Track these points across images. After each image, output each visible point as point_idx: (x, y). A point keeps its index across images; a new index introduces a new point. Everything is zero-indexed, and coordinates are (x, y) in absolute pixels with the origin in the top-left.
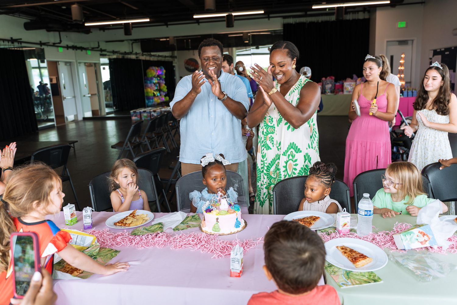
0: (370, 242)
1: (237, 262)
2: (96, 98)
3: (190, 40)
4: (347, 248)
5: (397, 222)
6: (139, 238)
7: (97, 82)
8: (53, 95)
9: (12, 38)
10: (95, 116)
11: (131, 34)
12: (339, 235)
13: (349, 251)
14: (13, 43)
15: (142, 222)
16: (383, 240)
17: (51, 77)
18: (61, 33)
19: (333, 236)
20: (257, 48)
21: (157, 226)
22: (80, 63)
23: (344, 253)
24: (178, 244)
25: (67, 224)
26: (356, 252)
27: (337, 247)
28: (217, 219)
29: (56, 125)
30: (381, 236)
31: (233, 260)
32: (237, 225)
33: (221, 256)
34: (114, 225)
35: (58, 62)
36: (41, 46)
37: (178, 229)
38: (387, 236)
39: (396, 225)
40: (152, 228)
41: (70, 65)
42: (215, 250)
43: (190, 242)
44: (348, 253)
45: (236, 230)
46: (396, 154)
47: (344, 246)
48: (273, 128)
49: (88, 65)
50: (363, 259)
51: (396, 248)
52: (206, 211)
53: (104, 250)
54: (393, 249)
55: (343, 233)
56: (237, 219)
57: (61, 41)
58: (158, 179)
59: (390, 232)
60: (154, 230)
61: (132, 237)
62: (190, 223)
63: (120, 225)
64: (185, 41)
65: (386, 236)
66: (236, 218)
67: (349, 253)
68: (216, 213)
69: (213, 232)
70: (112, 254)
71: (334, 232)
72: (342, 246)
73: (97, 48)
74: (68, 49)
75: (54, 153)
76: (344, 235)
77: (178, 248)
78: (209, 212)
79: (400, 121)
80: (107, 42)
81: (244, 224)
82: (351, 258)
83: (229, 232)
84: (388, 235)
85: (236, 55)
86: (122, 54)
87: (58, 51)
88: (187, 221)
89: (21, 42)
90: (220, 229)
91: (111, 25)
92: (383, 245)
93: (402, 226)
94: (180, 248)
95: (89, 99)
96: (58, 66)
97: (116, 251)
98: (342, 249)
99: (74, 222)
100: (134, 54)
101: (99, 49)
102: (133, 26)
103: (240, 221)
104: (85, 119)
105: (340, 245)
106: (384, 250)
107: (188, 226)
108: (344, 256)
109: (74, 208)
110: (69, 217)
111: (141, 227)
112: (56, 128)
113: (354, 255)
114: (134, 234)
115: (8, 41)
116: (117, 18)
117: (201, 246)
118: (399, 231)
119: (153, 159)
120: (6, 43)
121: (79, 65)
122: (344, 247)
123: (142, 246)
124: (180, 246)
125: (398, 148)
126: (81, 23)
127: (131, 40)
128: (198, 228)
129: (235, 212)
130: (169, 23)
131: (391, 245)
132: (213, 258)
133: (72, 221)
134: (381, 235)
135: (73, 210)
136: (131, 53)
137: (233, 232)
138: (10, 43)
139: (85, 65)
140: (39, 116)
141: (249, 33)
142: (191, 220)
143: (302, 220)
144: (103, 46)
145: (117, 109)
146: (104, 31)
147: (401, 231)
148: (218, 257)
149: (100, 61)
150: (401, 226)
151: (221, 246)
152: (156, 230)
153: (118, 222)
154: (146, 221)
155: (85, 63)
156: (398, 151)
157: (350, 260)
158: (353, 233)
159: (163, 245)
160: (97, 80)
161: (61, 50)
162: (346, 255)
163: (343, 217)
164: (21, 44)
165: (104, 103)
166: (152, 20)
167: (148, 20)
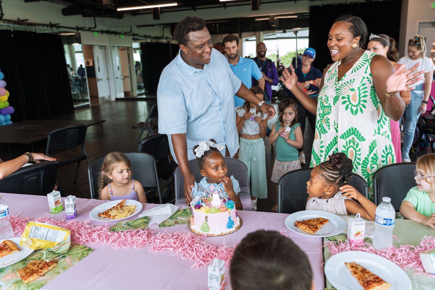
0: (388, 259)
1: (216, 280)
2: (128, 80)
3: (218, 25)
4: (358, 267)
5: (426, 236)
6: (117, 235)
7: (130, 65)
8: (88, 77)
9: (50, 23)
10: (127, 97)
11: (159, 19)
12: (349, 247)
13: (360, 271)
14: (51, 27)
15: (126, 214)
16: (406, 258)
17: (88, 60)
18: (96, 18)
19: (341, 247)
20: (284, 32)
21: (141, 220)
22: (113, 47)
23: (353, 273)
24: (159, 245)
25: (52, 212)
26: (370, 273)
27: (346, 263)
28: (206, 217)
29: (90, 105)
30: (404, 252)
31: (211, 276)
32: (230, 225)
33: (202, 265)
34: (99, 216)
35: (93, 45)
36: (78, 31)
37: (165, 225)
38: (412, 253)
39: (424, 239)
40: (135, 223)
41: (105, 49)
42: (197, 257)
43: (172, 244)
44: (359, 273)
45: (228, 231)
46: (425, 142)
47: (354, 263)
48: (328, 108)
49: (122, 49)
50: (378, 285)
51: (422, 270)
52: (195, 207)
53: (76, 248)
54: (419, 272)
55: (355, 243)
56: (230, 218)
57: (96, 26)
58: (169, 162)
59: (415, 248)
60: (138, 225)
61: (110, 234)
62: (180, 218)
63: (104, 216)
64: (213, 25)
65: (410, 252)
66: (229, 216)
67: (361, 274)
68: (205, 210)
69: (201, 232)
70: (83, 253)
71: (344, 242)
72: (352, 262)
73: (130, 32)
74: (102, 34)
75: (70, 132)
76: (356, 246)
77: (156, 250)
78: (198, 209)
79: (431, 107)
80: (138, 26)
81: (239, 224)
82: (362, 281)
83: (220, 233)
84: (412, 251)
85: (263, 39)
86: (153, 38)
87: (93, 35)
88: (177, 215)
89: (59, 27)
90: (209, 229)
91: (141, 10)
92: (405, 264)
93: (432, 241)
94: (160, 251)
95: (122, 81)
96: (93, 49)
97: (90, 249)
98: (352, 267)
99: (58, 210)
100: (165, 38)
101: (132, 33)
102: (163, 10)
103: (233, 220)
104: (117, 100)
105: (350, 260)
106: (406, 272)
107: (176, 222)
108: (354, 277)
109: (59, 196)
110: (53, 205)
111: (125, 221)
112: (90, 108)
113: (366, 278)
114: (113, 230)
115: (47, 25)
116: (147, 2)
117: (183, 250)
118: (428, 247)
119: (162, 142)
120: (45, 28)
121: (112, 48)
122: (354, 265)
123: (119, 245)
124: (160, 248)
125: (427, 135)
126: (114, 8)
127: (162, 24)
128: (186, 225)
129: (228, 210)
130: (197, 7)
131: (416, 265)
132: (193, 267)
133: (57, 210)
134: (404, 250)
135: (58, 197)
136: (162, 38)
137: (224, 233)
138: (49, 28)
139: (119, 49)
140: (77, 96)
141: (275, 16)
142: (182, 214)
143: (307, 223)
144: (135, 30)
145: (146, 91)
146: (136, 16)
147: (431, 247)
148: (199, 267)
149: (132, 45)
150: (430, 241)
151: (204, 253)
152: (139, 225)
153: (103, 214)
154: (132, 213)
155: (118, 47)
156: (427, 138)
157: (361, 284)
158: (368, 244)
159: (142, 246)
160: (129, 62)
161: (96, 34)
162: (356, 275)
163: (356, 224)
164: (59, 28)
165: (135, 85)
166: (180, 4)
167: (176, 4)
